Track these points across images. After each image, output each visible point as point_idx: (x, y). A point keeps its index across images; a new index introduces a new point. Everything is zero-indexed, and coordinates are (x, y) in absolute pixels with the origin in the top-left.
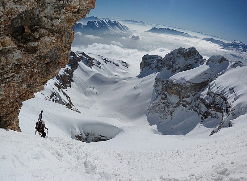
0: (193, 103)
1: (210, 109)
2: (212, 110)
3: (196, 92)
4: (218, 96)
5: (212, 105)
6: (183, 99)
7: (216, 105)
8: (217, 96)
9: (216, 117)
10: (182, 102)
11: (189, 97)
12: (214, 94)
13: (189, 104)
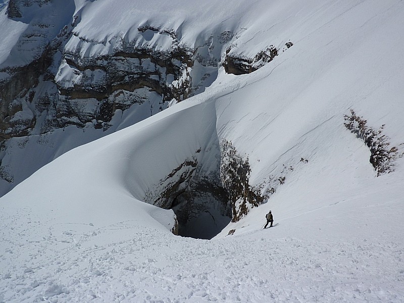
0: (39, 116)
1: (111, 94)
2: (116, 96)
3: (31, 90)
4: (118, 58)
5: (113, 83)
6: (8, 120)
7: (123, 77)
8: (116, 60)
9: (136, 102)
10: (10, 130)
11: (19, 108)
12: (105, 58)
13: (31, 124)
